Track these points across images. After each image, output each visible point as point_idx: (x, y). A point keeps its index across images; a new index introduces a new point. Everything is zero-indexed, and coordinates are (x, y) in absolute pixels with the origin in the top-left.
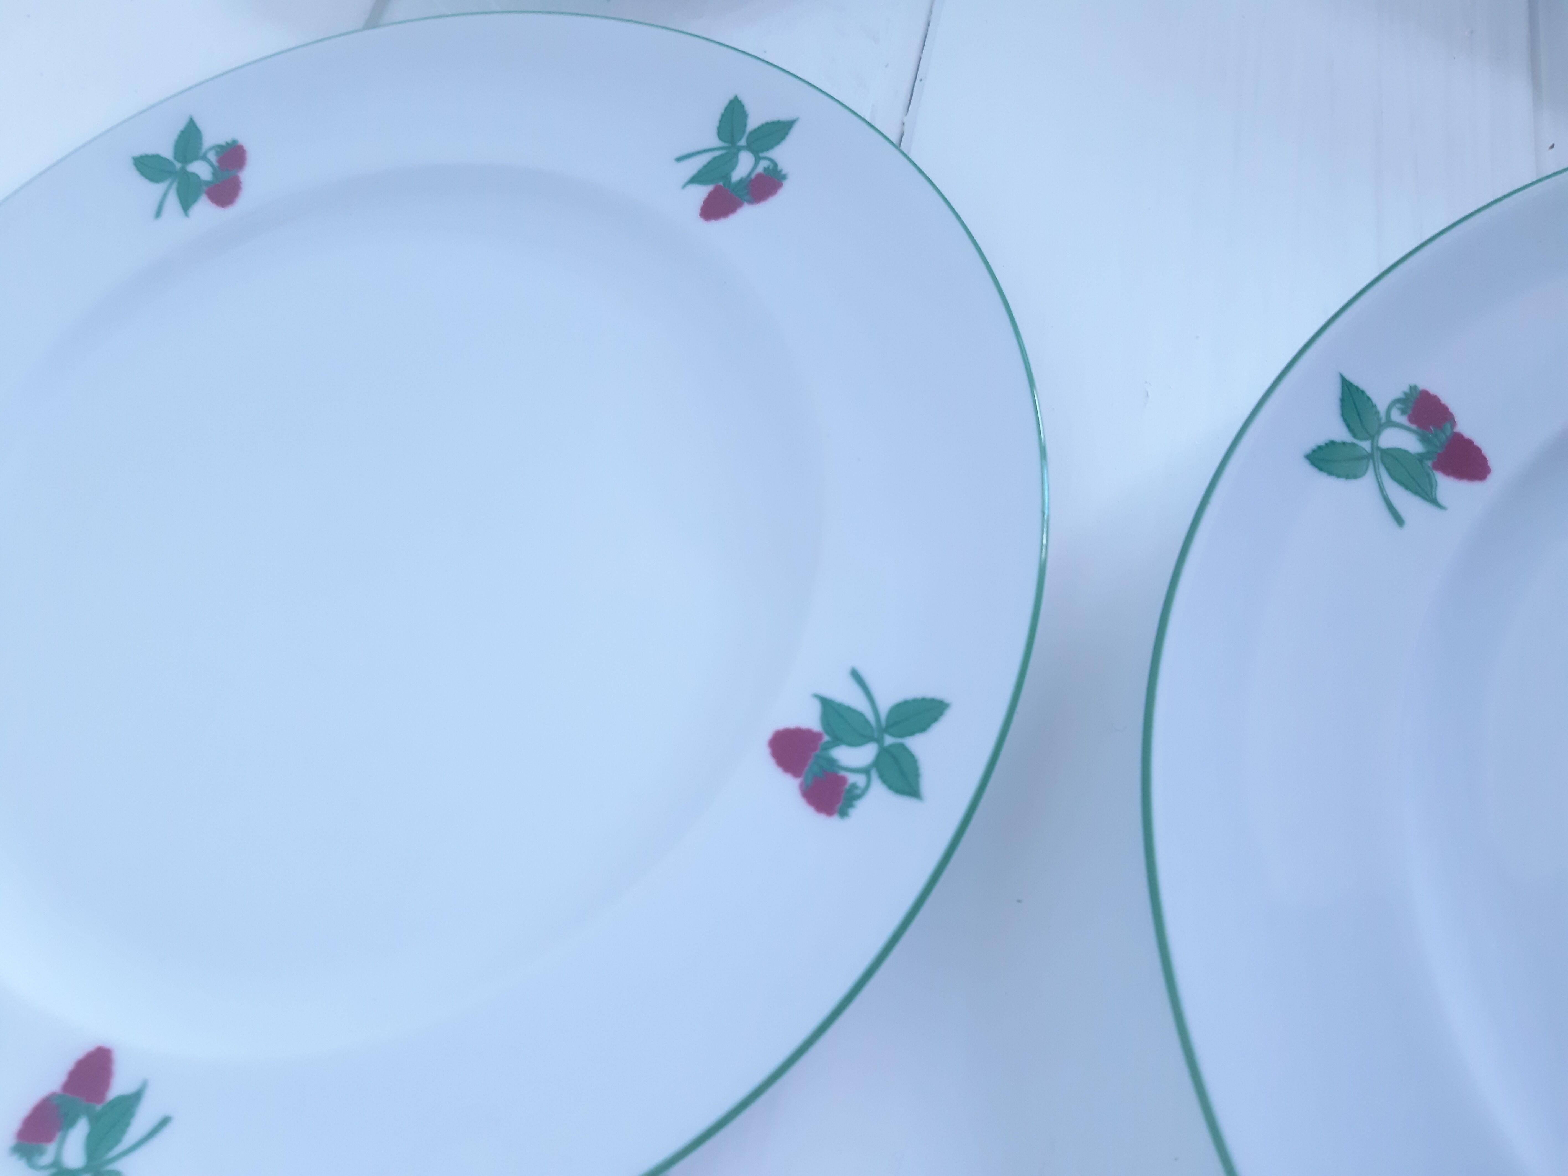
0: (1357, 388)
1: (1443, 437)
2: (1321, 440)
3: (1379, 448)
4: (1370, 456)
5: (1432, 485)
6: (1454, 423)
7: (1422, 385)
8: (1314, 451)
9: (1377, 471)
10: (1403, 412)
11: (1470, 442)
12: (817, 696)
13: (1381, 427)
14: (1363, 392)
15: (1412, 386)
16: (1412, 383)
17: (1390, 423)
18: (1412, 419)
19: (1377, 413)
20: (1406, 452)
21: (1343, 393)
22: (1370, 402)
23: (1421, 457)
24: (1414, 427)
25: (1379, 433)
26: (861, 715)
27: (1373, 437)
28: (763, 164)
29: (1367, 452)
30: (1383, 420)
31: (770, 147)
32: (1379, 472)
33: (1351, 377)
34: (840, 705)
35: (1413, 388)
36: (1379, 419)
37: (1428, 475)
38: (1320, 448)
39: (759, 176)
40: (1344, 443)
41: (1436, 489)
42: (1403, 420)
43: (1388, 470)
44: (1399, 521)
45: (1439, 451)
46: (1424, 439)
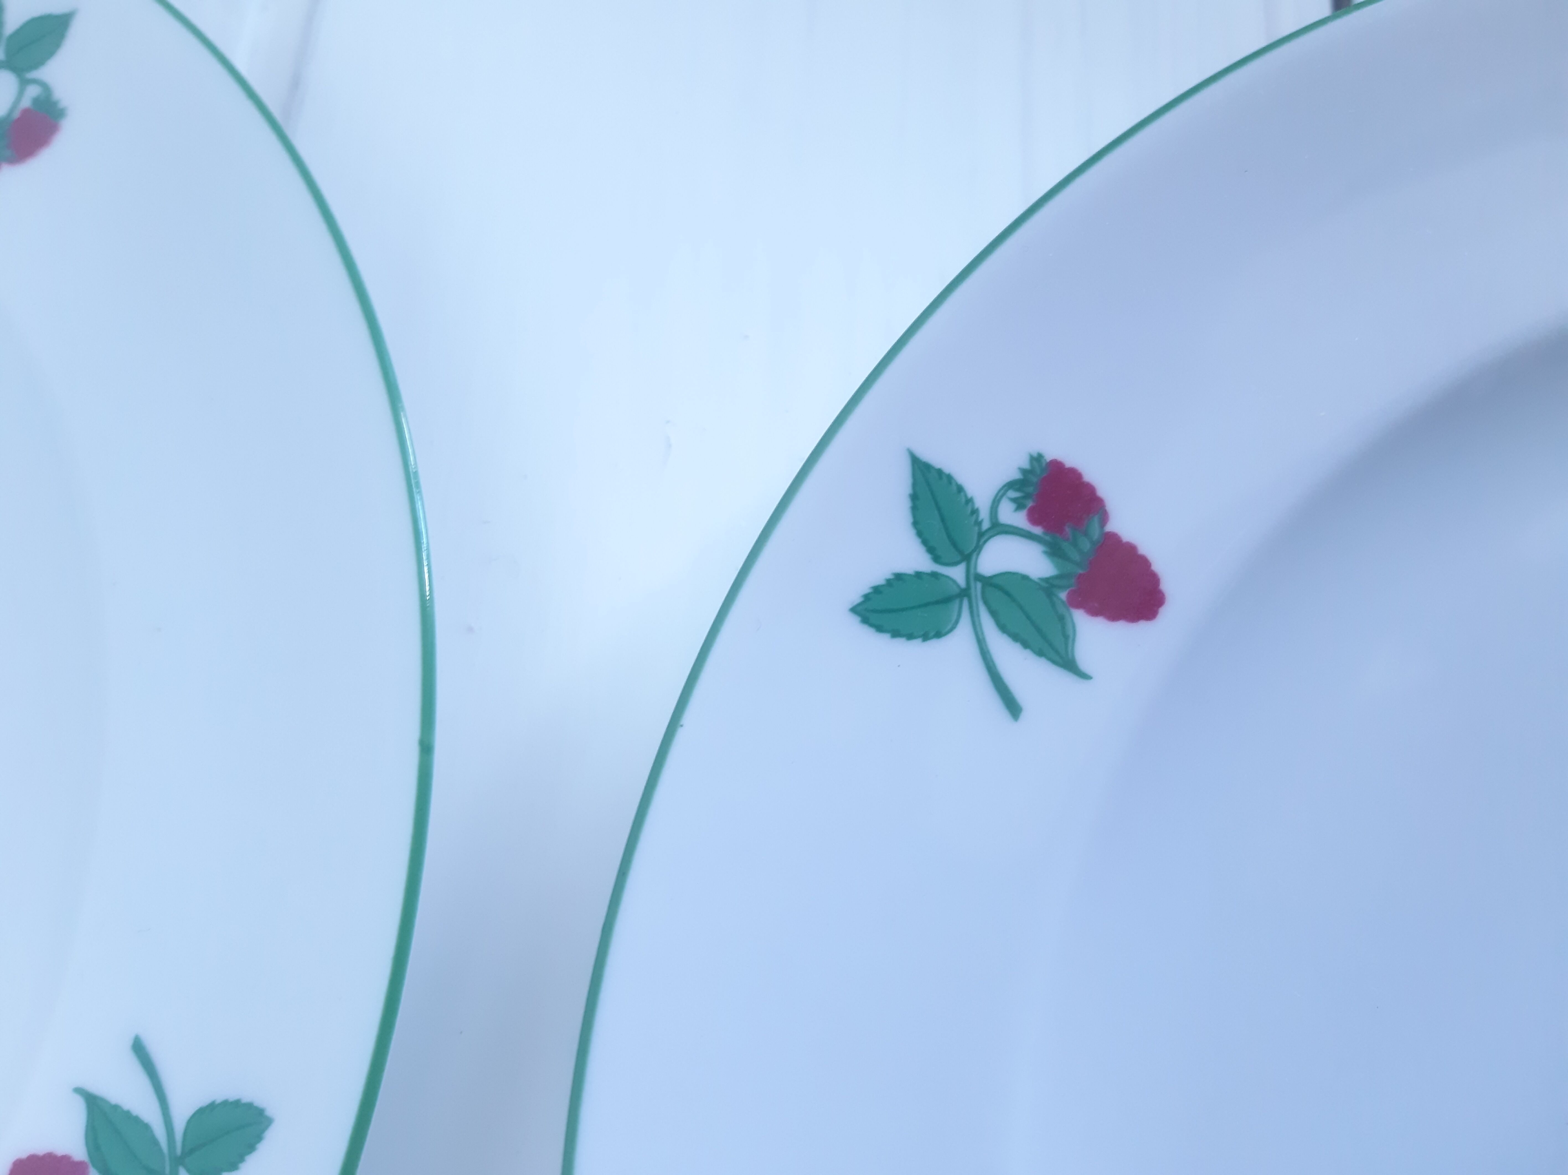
0: (940, 472)
1: (1086, 545)
2: (878, 575)
3: (979, 578)
4: (964, 593)
5: (1067, 636)
6: (1104, 518)
7: (1051, 453)
8: (867, 597)
9: (976, 619)
10: (1019, 505)
11: (1131, 549)
12: (79, 1091)
13: (983, 537)
14: (950, 478)
15: (1035, 455)
16: (1035, 450)
17: (998, 529)
18: (1035, 517)
19: (975, 512)
20: (1025, 578)
21: (914, 485)
22: (962, 494)
23: (1048, 586)
24: (1038, 530)
25: (978, 548)
26: (146, 1127)
27: (967, 557)
28: (33, 91)
29: (958, 586)
30: (986, 525)
31: (39, 63)
32: (979, 621)
33: (929, 455)
34: (116, 1108)
35: (1036, 459)
36: (979, 523)
37: (1061, 619)
38: (877, 590)
39: (26, 112)
40: (919, 575)
41: (1074, 640)
42: (1019, 519)
43: (993, 614)
44: (1013, 707)
45: (1081, 571)
46: (1054, 552)
